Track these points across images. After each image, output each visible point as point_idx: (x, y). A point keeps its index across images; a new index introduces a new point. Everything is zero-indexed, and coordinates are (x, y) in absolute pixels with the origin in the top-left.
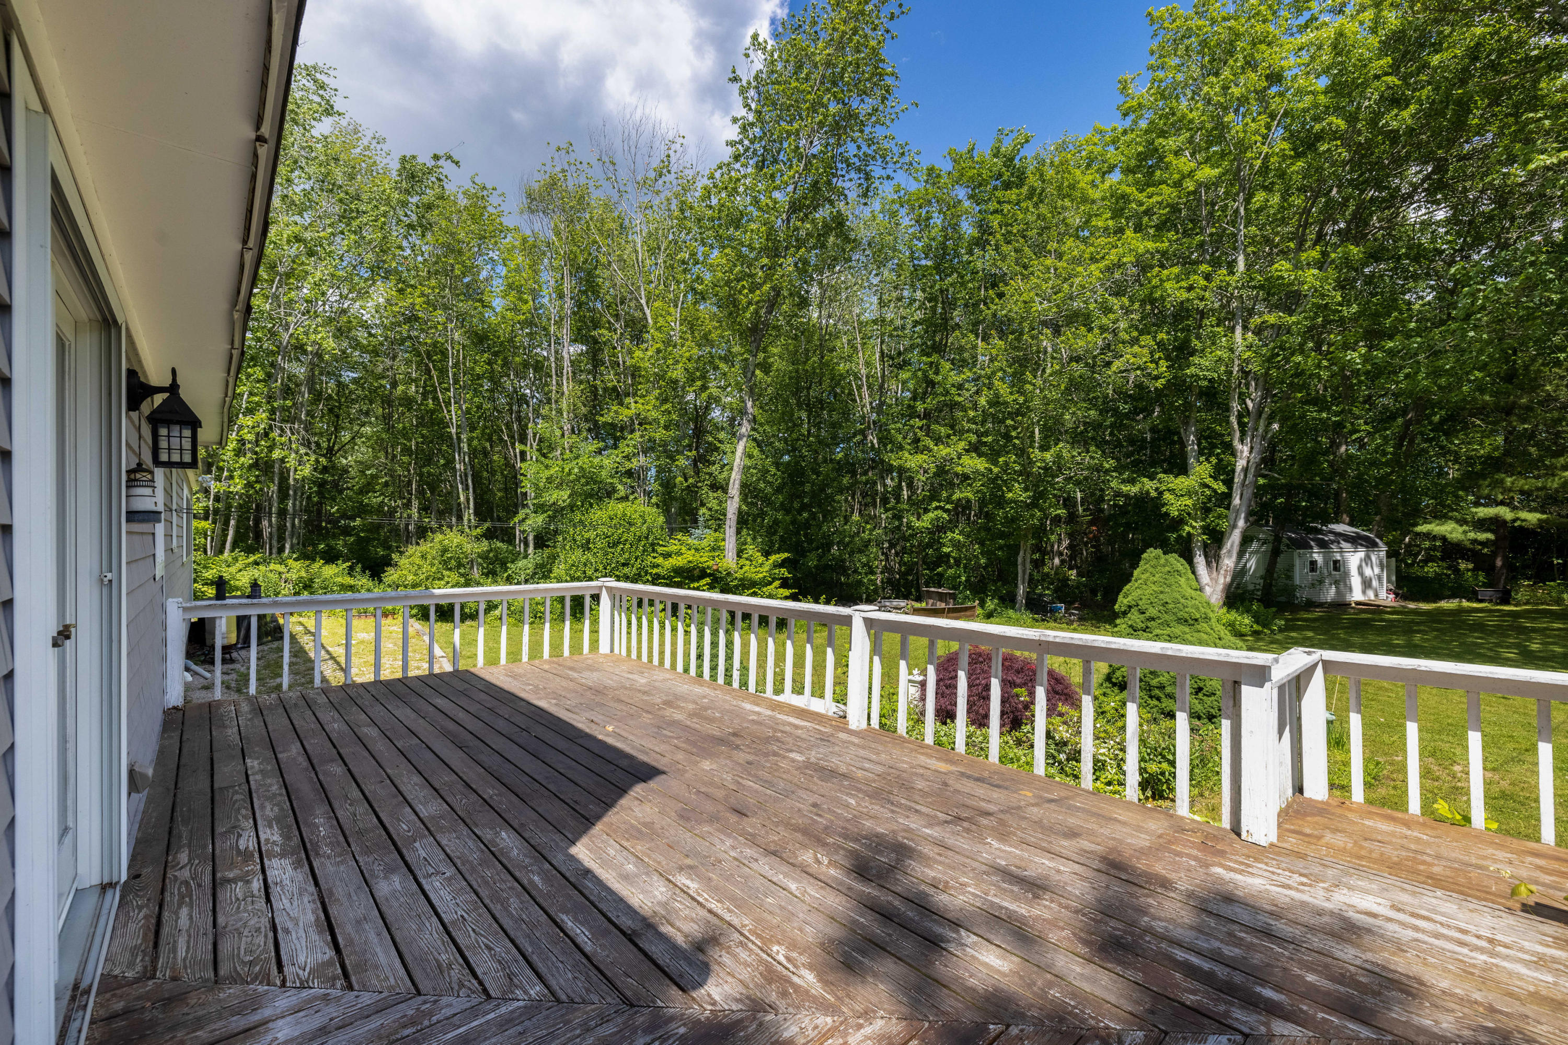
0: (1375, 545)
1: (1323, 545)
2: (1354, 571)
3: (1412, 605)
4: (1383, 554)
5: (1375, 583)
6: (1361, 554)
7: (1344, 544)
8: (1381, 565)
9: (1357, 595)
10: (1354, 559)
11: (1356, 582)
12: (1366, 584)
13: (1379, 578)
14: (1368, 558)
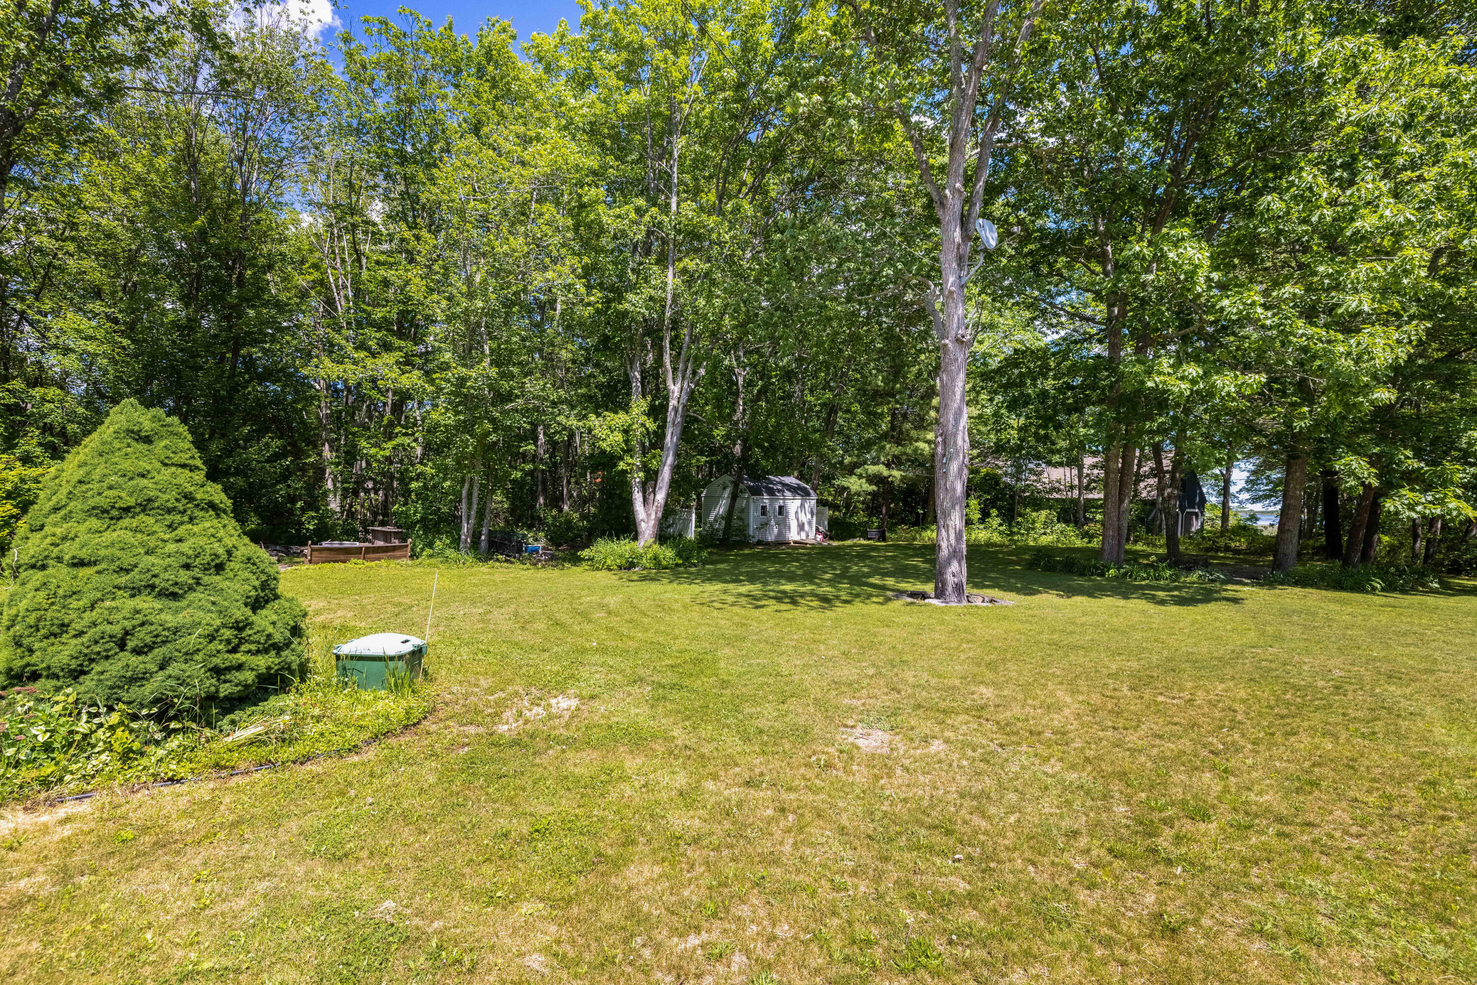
0: (808, 494)
1: (771, 492)
2: (792, 516)
3: (835, 543)
4: (813, 502)
5: (807, 527)
6: (798, 502)
7: (788, 494)
8: (812, 514)
9: (793, 535)
10: (793, 505)
11: (794, 525)
12: (801, 527)
13: (810, 523)
14: (802, 506)
